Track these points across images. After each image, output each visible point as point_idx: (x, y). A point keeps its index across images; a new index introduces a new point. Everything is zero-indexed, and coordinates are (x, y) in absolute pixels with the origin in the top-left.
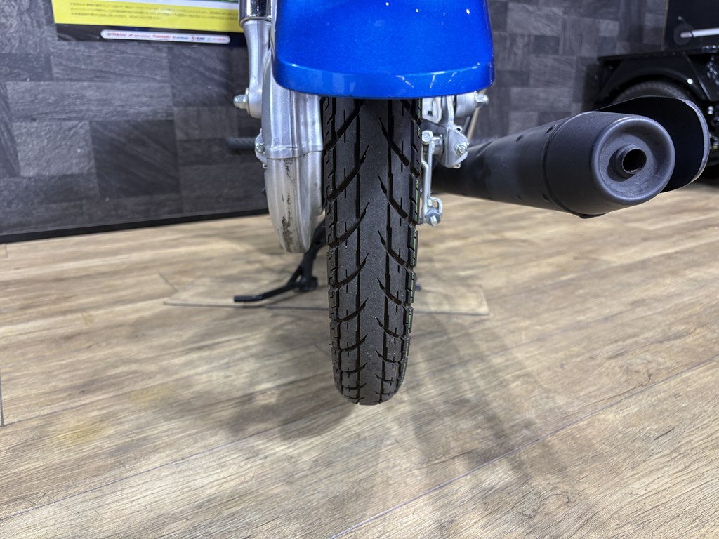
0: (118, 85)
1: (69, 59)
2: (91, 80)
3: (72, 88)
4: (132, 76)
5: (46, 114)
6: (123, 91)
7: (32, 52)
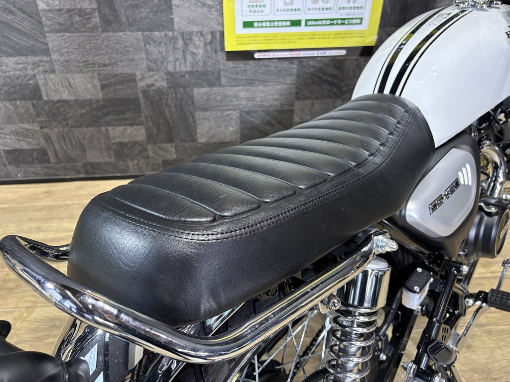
0: (261, 88)
1: (232, 73)
2: (244, 85)
3: (231, 91)
4: (271, 82)
5: (215, 107)
6: (263, 92)
7: (210, 69)
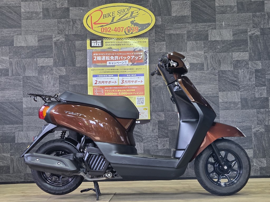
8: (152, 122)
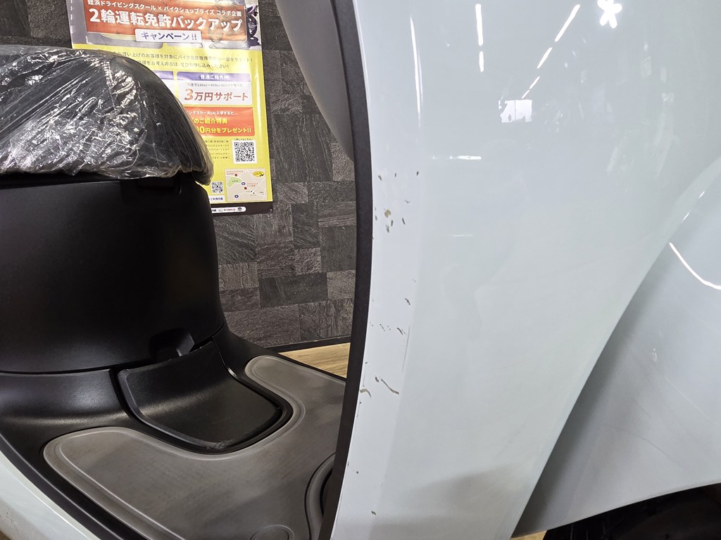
8: (277, 209)
